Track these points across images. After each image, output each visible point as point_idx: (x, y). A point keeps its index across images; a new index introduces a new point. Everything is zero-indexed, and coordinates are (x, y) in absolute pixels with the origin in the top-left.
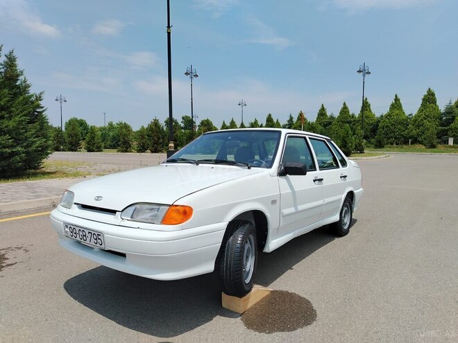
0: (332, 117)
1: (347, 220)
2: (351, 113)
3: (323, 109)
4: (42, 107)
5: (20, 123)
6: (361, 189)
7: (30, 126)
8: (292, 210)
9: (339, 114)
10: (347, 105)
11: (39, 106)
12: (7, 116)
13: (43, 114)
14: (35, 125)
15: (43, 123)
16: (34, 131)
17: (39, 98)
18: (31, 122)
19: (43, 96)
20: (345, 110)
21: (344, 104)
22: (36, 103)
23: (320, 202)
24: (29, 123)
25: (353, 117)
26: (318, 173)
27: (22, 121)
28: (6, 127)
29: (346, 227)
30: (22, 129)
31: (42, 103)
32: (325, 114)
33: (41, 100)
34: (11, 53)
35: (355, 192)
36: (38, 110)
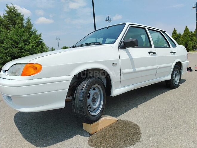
0: (180, 34)
1: (177, 79)
2: (190, 31)
3: (175, 30)
4: (42, 39)
5: (33, 46)
6: (187, 61)
7: (37, 47)
8: (131, 70)
9: (183, 32)
10: (188, 27)
11: (40, 39)
12: (27, 44)
13: (43, 42)
14: (39, 47)
15: (43, 46)
16: (38, 50)
17: (40, 36)
18: (38, 46)
19: (42, 35)
20: (187, 30)
21: (186, 27)
22: (39, 38)
23: (155, 67)
24: (36, 46)
25: (191, 33)
26: (153, 49)
27: (34, 45)
28: (27, 48)
29: (177, 84)
30: (34, 49)
31: (42, 38)
32: (176, 33)
33: (41, 36)
34: (28, 18)
35: (182, 63)
36: (41, 41)
